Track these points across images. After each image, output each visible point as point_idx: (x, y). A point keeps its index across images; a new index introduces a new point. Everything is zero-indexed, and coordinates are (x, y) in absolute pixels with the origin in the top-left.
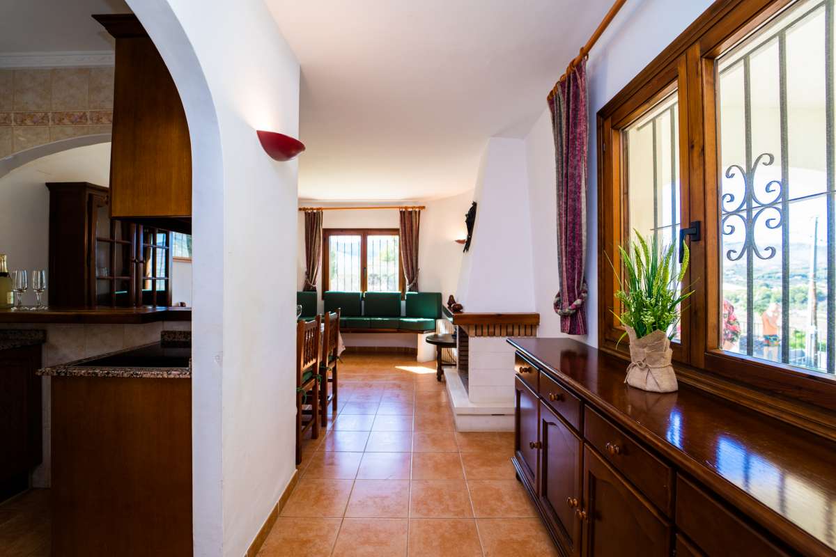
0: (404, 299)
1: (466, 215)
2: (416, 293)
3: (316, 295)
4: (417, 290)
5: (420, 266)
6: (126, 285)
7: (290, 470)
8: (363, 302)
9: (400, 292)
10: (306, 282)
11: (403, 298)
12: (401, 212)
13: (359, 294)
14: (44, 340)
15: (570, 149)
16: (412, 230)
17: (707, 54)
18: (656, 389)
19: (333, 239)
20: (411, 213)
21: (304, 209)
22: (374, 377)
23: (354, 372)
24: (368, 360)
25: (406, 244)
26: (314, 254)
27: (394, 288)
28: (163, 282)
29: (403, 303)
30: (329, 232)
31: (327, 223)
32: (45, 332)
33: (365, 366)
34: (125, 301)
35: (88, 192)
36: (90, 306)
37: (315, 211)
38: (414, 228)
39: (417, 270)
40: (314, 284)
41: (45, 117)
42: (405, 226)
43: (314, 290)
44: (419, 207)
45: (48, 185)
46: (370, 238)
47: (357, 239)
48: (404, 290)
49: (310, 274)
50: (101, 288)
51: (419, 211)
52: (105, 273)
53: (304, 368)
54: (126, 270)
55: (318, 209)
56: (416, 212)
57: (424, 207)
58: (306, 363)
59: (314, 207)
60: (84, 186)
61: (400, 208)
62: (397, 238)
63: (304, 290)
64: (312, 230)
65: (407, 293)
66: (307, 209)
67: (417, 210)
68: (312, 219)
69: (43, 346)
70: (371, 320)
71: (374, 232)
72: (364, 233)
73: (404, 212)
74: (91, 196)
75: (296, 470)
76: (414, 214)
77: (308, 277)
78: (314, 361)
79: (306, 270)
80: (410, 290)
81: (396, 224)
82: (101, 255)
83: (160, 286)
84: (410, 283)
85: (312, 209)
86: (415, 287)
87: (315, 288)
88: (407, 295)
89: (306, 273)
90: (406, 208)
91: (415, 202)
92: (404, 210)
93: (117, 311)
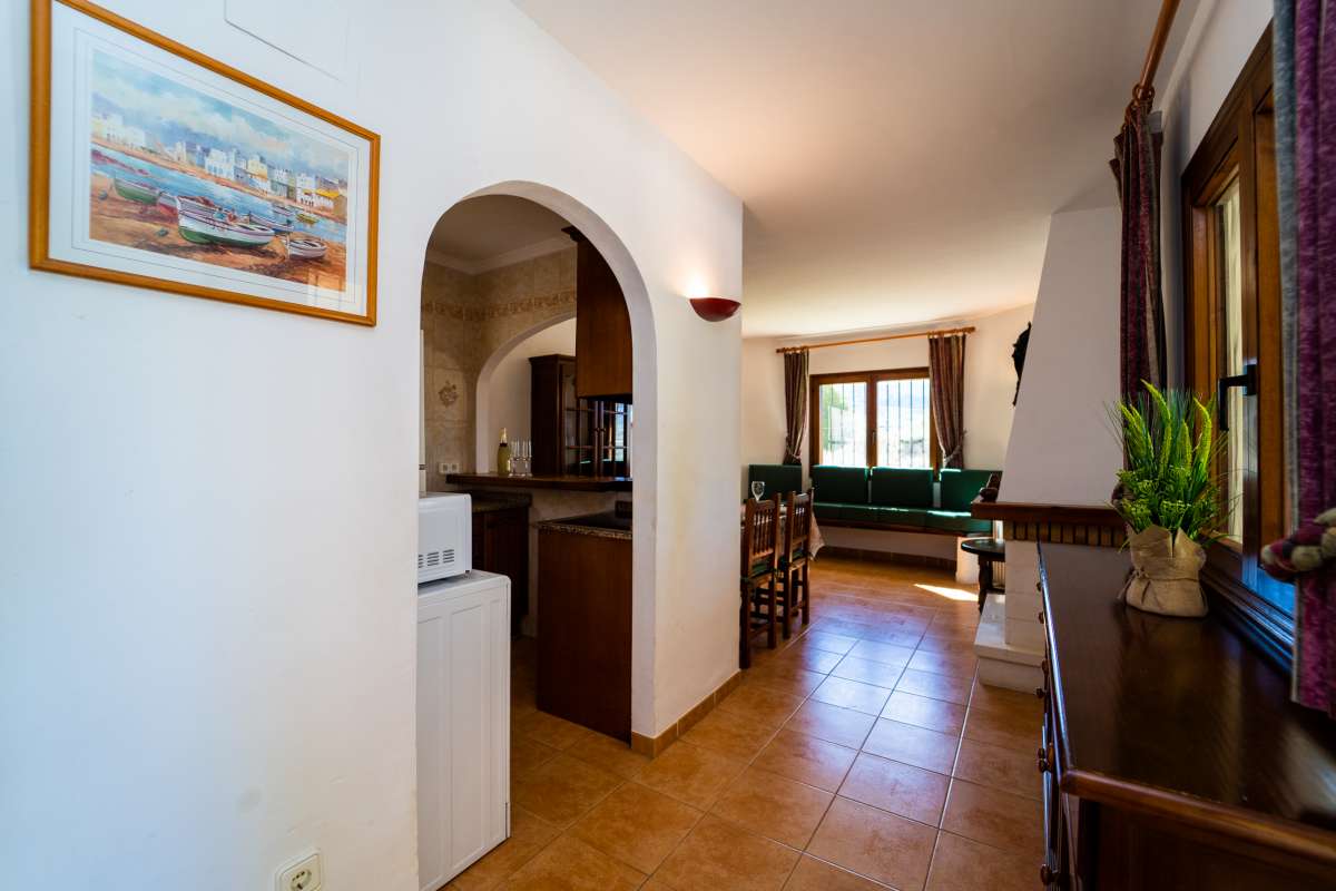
0: (938, 481)
1: (1015, 345)
2: (959, 471)
3: (800, 471)
4: (961, 466)
5: (966, 426)
6: (589, 454)
7: (729, 666)
8: (870, 482)
9: (932, 469)
10: (787, 451)
11: (936, 479)
12: (931, 341)
13: (862, 470)
14: (530, 504)
15: (1131, 244)
16: (951, 369)
17: (1261, 106)
18: (1156, 609)
19: (825, 389)
20: (948, 340)
21: (784, 350)
22: (873, 593)
23: (847, 583)
24: (875, 570)
25: (940, 391)
26: (798, 413)
27: (921, 462)
28: (622, 451)
29: (937, 486)
30: (819, 380)
31: (814, 367)
32: (530, 497)
33: (867, 578)
34: (588, 470)
35: (560, 362)
36: (561, 474)
37: (798, 352)
38: (955, 364)
39: (962, 433)
40: (798, 454)
41: (530, 304)
42: (938, 365)
43: (798, 463)
44: (964, 330)
45: (531, 359)
46: (881, 385)
47: (861, 388)
48: (938, 465)
49: (792, 440)
50: (569, 458)
51: (964, 337)
52: (573, 443)
53: (756, 557)
54: (590, 441)
55: (802, 348)
56: (957, 338)
57: (972, 329)
58: (757, 550)
59: (798, 346)
60: (556, 357)
61: (929, 334)
62: (927, 382)
63: (784, 463)
64: (794, 379)
65: (942, 470)
66: (788, 349)
67: (960, 334)
68: (794, 362)
69: (530, 509)
70: (879, 511)
71: (887, 375)
72: (871, 378)
73: (936, 341)
74: (561, 366)
75: (739, 670)
76: (954, 342)
77: (790, 445)
78: (770, 551)
79: (786, 435)
80: (949, 466)
81: (924, 361)
82: (569, 424)
83: (619, 457)
84: (948, 454)
85: (794, 349)
86: (958, 460)
87: (799, 460)
88: (944, 474)
89: (787, 439)
90: (939, 333)
91: (957, 322)
92: (936, 337)
93: (582, 479)
